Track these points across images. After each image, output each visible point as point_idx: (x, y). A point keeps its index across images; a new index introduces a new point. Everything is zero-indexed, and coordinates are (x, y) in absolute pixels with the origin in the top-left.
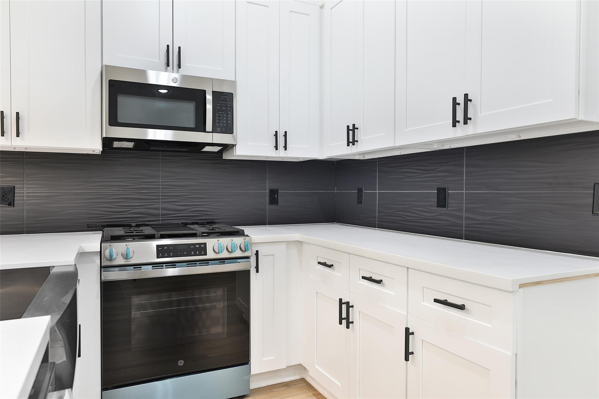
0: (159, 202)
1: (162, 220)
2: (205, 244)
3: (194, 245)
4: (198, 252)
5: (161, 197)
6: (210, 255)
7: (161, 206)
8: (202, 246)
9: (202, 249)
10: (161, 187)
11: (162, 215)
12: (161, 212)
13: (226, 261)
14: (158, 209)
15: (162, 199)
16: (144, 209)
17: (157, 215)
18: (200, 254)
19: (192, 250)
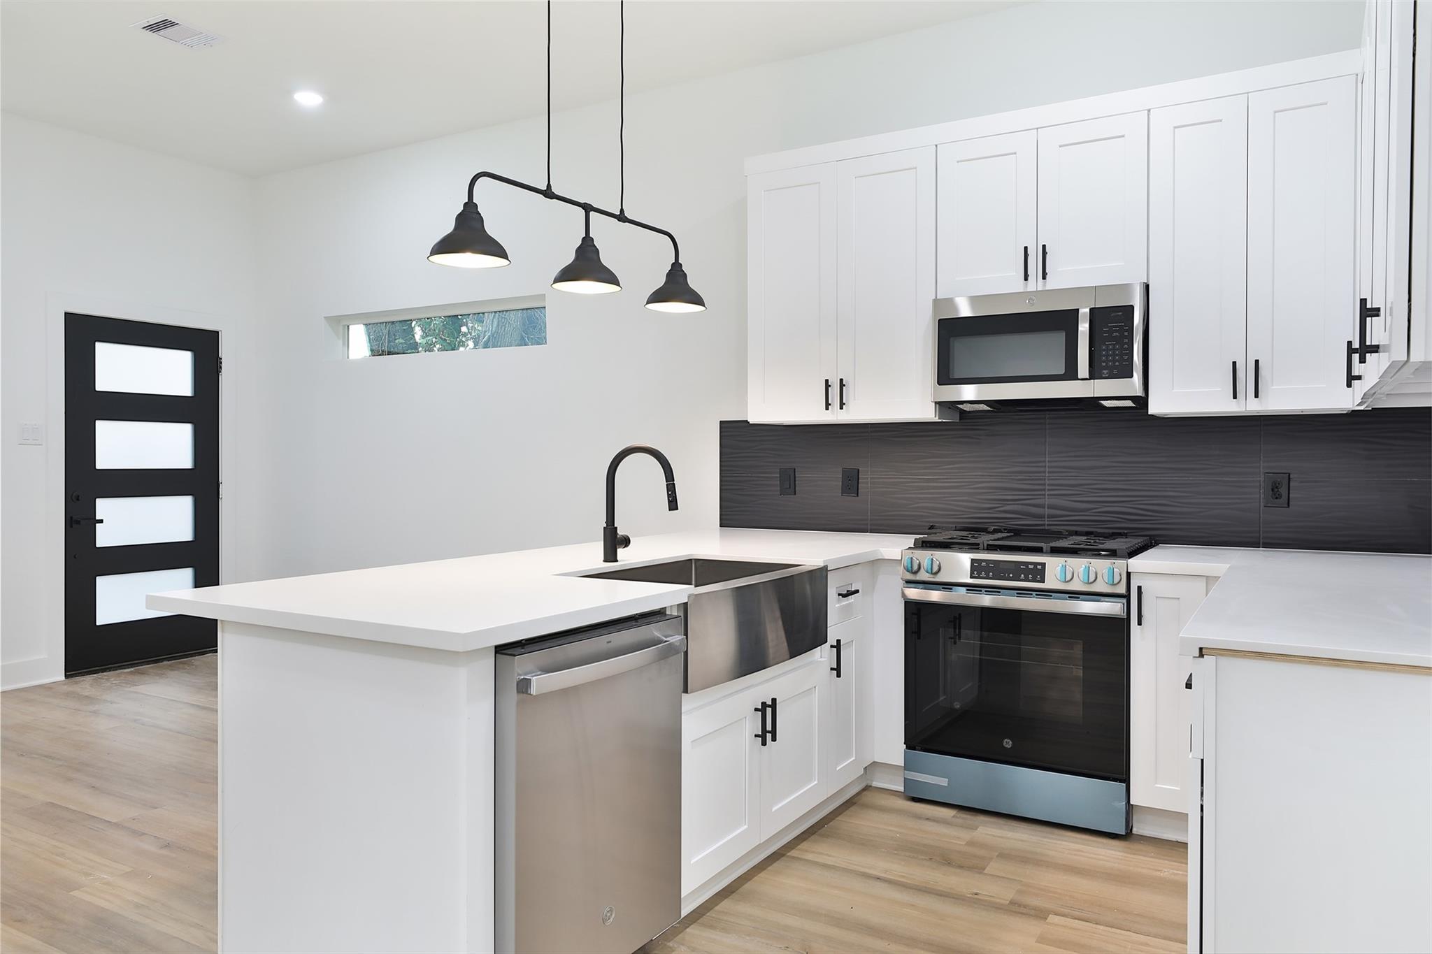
0: (1044, 495)
1: (1048, 525)
2: (1043, 565)
3: (1027, 564)
4: (1030, 576)
5: (1047, 487)
6: (1051, 582)
7: (1048, 501)
8: (1039, 567)
9: (1038, 572)
10: (1047, 470)
11: (1050, 516)
12: (1047, 511)
13: (1081, 596)
14: (1042, 506)
15: (1049, 490)
16: (1020, 506)
17: (1041, 517)
18: (1034, 580)
19: (1023, 571)
